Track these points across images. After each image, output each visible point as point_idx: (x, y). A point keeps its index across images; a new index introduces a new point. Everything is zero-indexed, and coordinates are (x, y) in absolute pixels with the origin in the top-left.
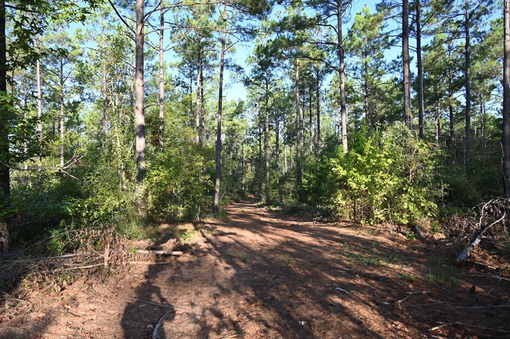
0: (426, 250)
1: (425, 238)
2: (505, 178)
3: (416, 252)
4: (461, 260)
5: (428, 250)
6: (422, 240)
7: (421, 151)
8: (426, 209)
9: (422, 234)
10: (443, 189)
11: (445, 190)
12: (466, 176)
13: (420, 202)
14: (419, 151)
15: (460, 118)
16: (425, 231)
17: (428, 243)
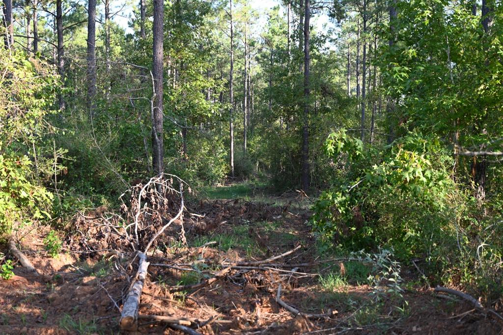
0: (41, 300)
1: (34, 271)
2: (157, 138)
3: (22, 309)
4: (131, 318)
5: (48, 301)
6: (29, 275)
7: (19, 73)
8: (31, 204)
9: (27, 262)
10: (56, 159)
11: (60, 161)
12: (95, 132)
13: (19, 188)
14: (15, 74)
15: (69, 25)
16: (31, 254)
17: (43, 280)
